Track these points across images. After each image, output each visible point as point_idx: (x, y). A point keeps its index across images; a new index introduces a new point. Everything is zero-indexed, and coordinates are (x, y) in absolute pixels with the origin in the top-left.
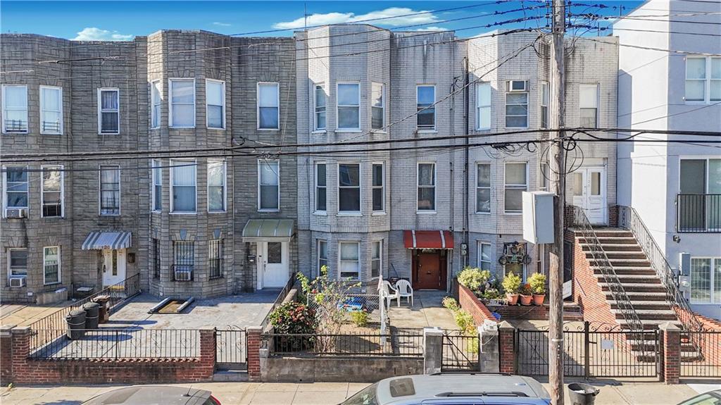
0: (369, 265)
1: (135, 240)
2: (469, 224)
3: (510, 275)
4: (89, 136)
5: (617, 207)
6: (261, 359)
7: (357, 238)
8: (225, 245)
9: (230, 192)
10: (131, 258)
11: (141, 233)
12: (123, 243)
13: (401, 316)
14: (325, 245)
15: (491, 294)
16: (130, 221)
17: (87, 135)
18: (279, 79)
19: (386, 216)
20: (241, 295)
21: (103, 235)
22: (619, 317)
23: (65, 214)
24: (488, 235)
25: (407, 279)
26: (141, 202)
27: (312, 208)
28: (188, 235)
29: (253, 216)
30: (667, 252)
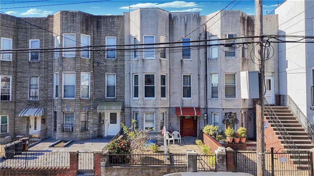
0: (159, 124)
1: (45, 112)
2: (208, 104)
3: (229, 128)
4: (24, 62)
5: (280, 96)
6: (101, 167)
7: (153, 110)
8: (89, 114)
9: (92, 89)
10: (43, 121)
11: (48, 109)
12: (39, 113)
13: (175, 148)
14: (137, 114)
15: (219, 137)
16: (43, 103)
17: (23, 62)
18: (116, 35)
19: (167, 100)
20: (97, 139)
21: (30, 110)
22: (285, 147)
23: (12, 99)
24: (217, 109)
25: (178, 131)
26: (49, 94)
27: (131, 96)
28: (71, 109)
29: (103, 101)
30: (307, 115)
